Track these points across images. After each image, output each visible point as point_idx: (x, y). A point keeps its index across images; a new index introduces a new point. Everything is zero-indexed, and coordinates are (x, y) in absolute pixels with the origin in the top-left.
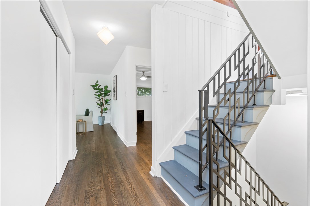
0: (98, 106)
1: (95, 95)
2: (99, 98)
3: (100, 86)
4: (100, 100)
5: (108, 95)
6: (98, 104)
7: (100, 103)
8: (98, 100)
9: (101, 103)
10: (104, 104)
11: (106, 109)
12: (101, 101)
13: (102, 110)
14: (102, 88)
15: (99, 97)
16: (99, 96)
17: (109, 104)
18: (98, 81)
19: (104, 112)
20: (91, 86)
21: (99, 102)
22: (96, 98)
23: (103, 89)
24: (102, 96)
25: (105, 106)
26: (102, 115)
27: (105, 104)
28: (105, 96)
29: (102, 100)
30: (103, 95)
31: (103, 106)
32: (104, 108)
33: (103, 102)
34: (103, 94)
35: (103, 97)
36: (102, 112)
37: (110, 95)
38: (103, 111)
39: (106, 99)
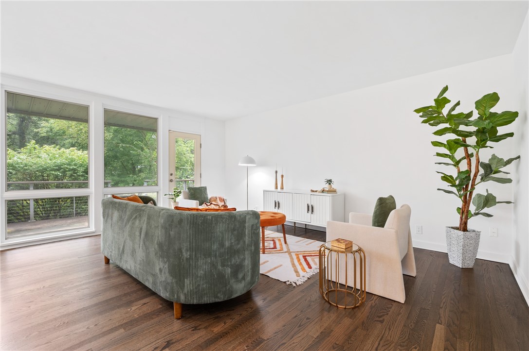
0: (446, 185)
1: (436, 144)
2: (452, 158)
3: (458, 104)
4: (457, 164)
5: (498, 139)
6: (446, 178)
7: (455, 175)
8: (448, 164)
9: (460, 173)
10: (479, 178)
11: (489, 200)
12: (464, 166)
13: (466, 202)
14: (466, 112)
15: (450, 150)
16: (452, 146)
17: (509, 181)
18: (446, 89)
19: (476, 214)
20: (417, 111)
21: (453, 172)
22: (438, 154)
23: (470, 114)
24: (466, 146)
25: (481, 188)
26: (466, 223)
27: (482, 180)
28: (481, 144)
29: (465, 161)
30: (472, 141)
31: (473, 188)
32: (479, 196)
33: (469, 172)
34: (469, 134)
35: (471, 150)
36: (464, 213)
37: (511, 135)
38: (472, 208)
39: (485, 155)
